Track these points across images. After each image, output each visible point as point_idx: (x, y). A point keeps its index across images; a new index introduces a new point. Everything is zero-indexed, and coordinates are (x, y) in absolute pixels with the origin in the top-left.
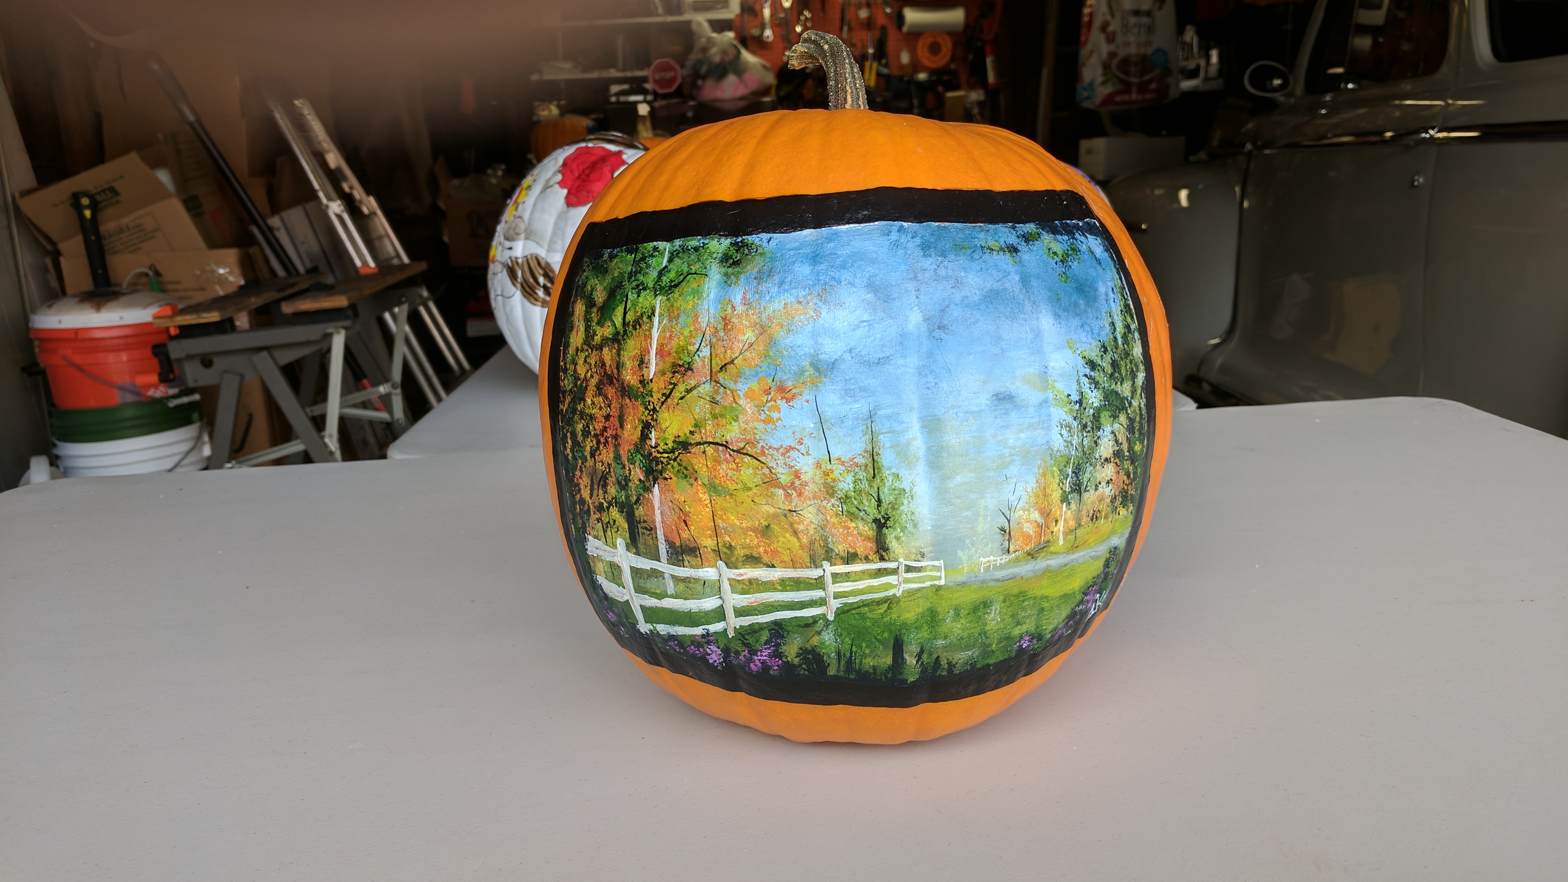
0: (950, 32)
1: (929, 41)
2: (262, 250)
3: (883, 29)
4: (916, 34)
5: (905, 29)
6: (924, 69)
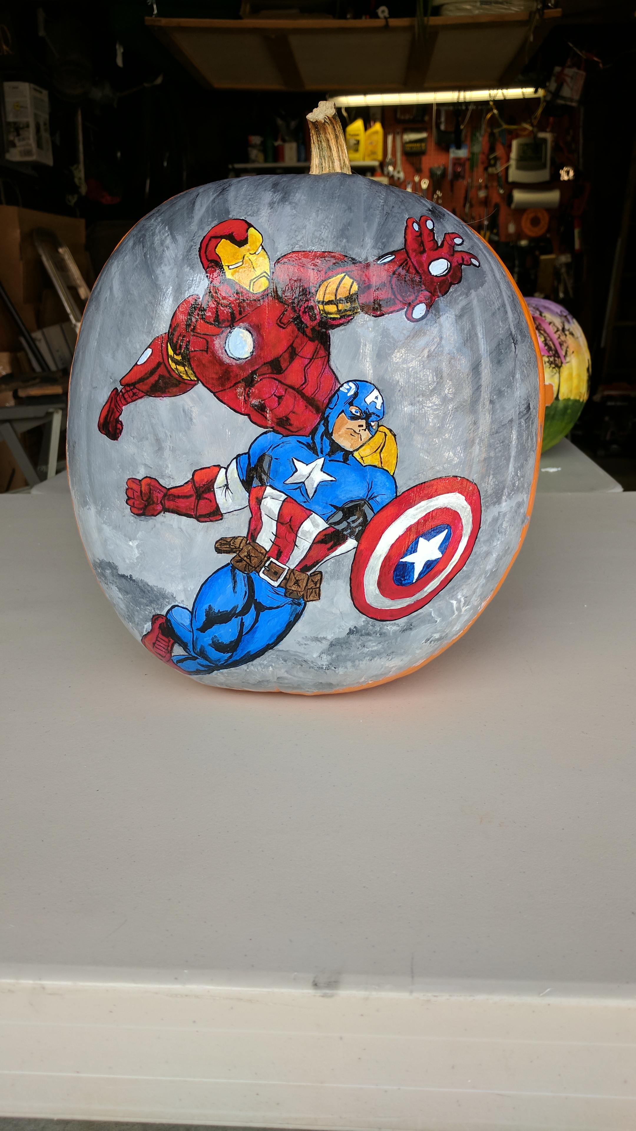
0: (548, 208)
1: (531, 215)
2: (27, 355)
3: (497, 206)
4: (522, 210)
5: (513, 206)
6: (526, 237)
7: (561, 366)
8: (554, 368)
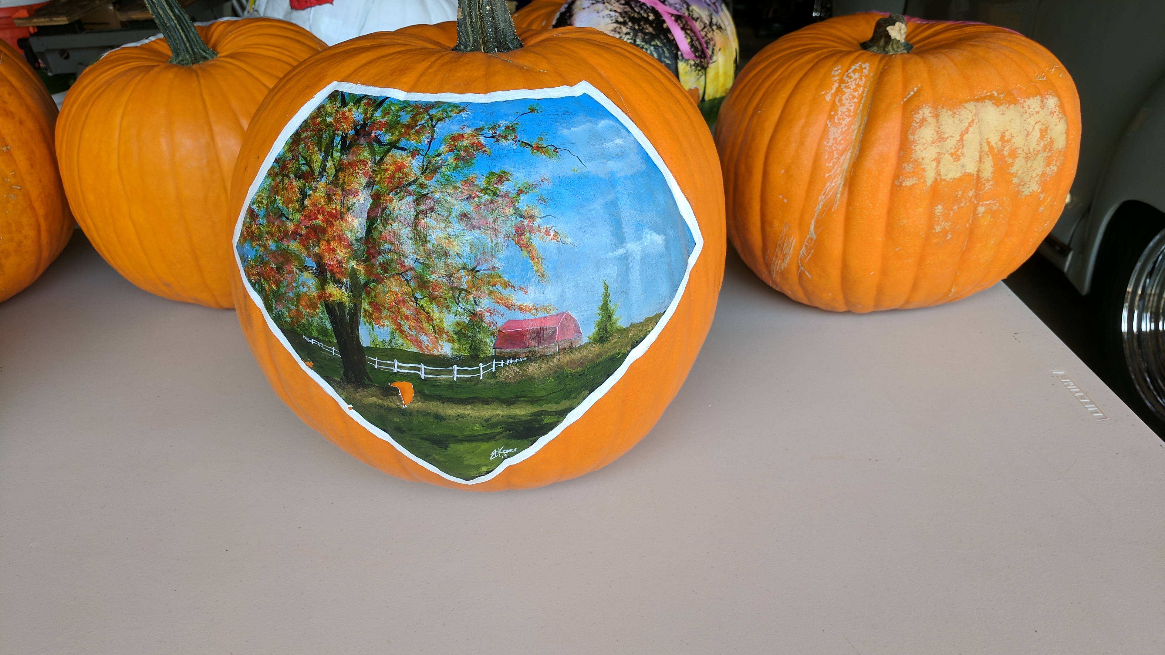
7: (708, 67)
8: (700, 70)
